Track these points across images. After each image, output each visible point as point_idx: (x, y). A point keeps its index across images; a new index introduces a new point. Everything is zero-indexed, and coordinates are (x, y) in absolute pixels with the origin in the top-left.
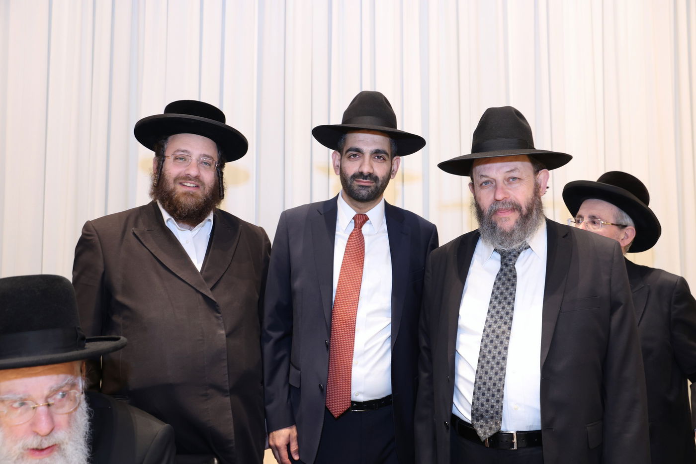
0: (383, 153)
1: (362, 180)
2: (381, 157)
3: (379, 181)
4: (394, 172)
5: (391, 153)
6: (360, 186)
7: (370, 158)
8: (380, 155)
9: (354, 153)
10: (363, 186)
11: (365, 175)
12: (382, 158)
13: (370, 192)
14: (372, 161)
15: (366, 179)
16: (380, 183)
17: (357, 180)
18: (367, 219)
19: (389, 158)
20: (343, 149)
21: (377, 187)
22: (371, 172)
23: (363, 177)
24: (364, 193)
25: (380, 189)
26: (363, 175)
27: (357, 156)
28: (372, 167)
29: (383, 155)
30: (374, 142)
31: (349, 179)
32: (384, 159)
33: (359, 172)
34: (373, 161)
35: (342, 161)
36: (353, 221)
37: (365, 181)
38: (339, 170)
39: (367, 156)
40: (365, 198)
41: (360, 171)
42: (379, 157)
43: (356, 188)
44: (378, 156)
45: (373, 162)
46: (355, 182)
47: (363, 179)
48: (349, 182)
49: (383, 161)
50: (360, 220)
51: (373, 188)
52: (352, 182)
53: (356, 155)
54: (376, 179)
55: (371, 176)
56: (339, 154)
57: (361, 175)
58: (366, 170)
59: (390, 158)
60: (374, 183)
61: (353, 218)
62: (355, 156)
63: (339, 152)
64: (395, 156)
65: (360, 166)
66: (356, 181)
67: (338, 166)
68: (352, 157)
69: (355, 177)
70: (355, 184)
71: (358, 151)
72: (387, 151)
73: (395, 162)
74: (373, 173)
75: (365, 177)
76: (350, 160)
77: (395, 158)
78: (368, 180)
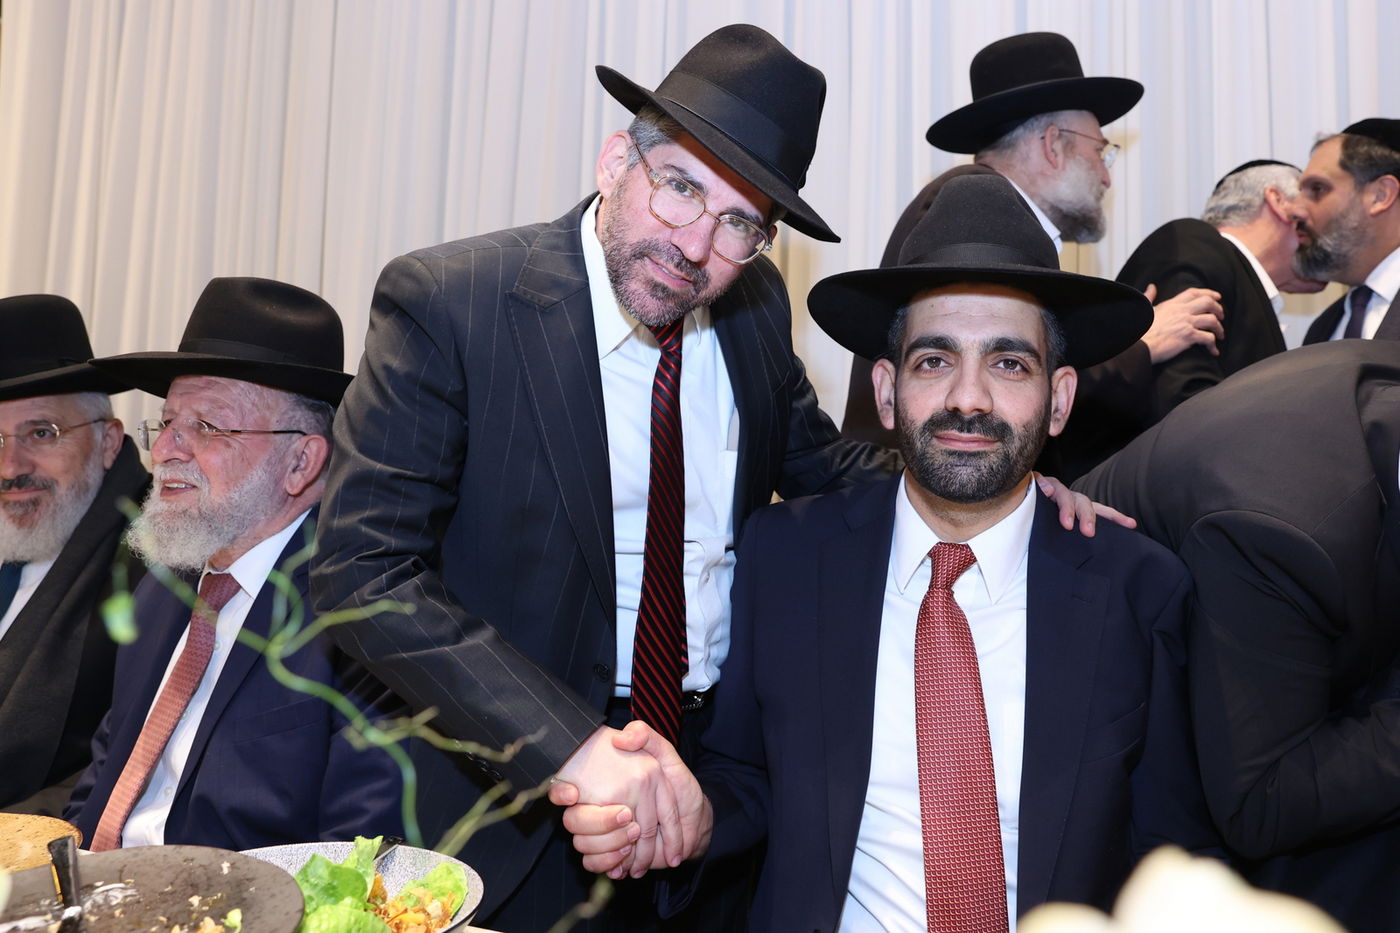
0: (1019, 349)
1: (955, 433)
2: (1015, 363)
3: (1012, 436)
4: (1058, 416)
5: (1049, 354)
6: (952, 453)
7: (981, 366)
8: (1012, 355)
9: (932, 352)
10: (960, 454)
11: (967, 417)
12: (1018, 368)
13: (985, 471)
14: (986, 375)
15: (969, 431)
16: (1017, 444)
17: (941, 433)
18: (968, 560)
19: (1040, 364)
20: (901, 347)
21: (1007, 457)
22: (985, 405)
23: (959, 425)
24: (965, 474)
25: (1016, 463)
26: (961, 420)
27: (942, 364)
28: (987, 392)
29: (1021, 355)
30: (993, 317)
31: (916, 434)
32: (1026, 370)
33: (946, 408)
34: (991, 373)
35: (898, 385)
36: (929, 562)
37: (965, 435)
38: (891, 413)
39: (972, 359)
40: (970, 492)
41: (951, 405)
42: (1010, 364)
43: (940, 459)
44: (1006, 362)
45: (991, 380)
46: (935, 441)
47: (961, 430)
48: (919, 445)
49: (1021, 376)
50: (950, 562)
51: (993, 458)
52: (928, 443)
53: (938, 360)
54: (1001, 431)
55: (985, 422)
56: (890, 366)
57: (952, 417)
58: (968, 400)
59: (1044, 365)
60: (999, 444)
61: (930, 554)
62: (934, 361)
63: (891, 360)
64: (1061, 365)
65: (951, 392)
66: (938, 437)
67: (889, 402)
68: (926, 366)
69: (936, 424)
70: (937, 450)
71: (942, 343)
72: (1035, 345)
73: (1062, 384)
74: (990, 413)
75: (968, 426)
76: (918, 377)
77: (1060, 372)
78: (975, 435)
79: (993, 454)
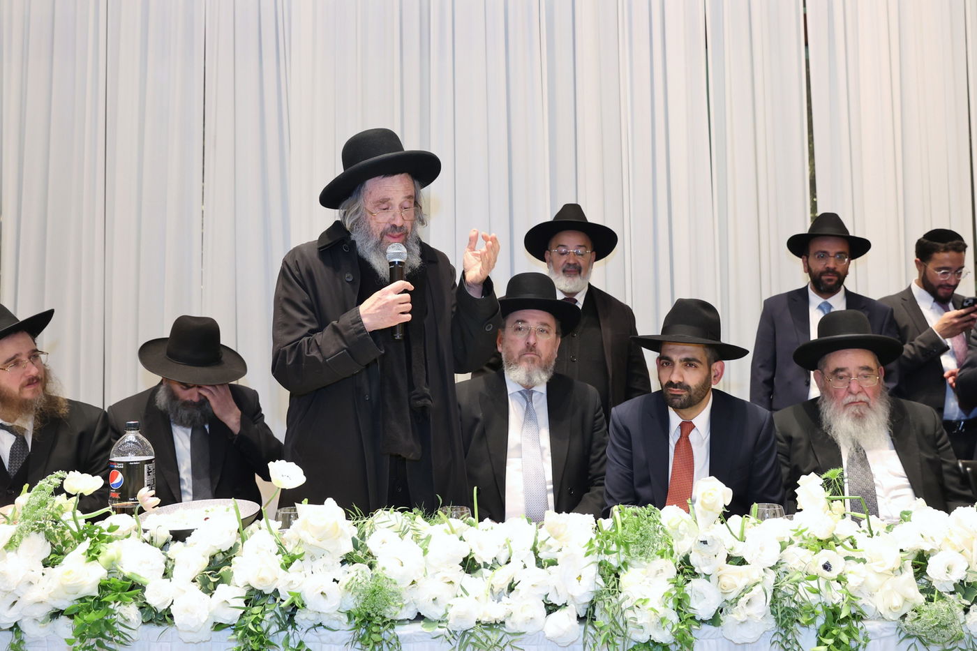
1: (672, 389)
3: (691, 390)
6: (672, 395)
8: (691, 363)
9: (666, 361)
10: (675, 395)
11: (675, 384)
13: (681, 401)
14: (682, 369)
15: (676, 388)
16: (693, 392)
17: (669, 388)
18: (693, 426)
21: (690, 396)
24: (677, 401)
25: (695, 397)
27: (670, 365)
28: (682, 376)
30: (684, 351)
32: (696, 367)
33: (670, 380)
34: (685, 369)
37: (675, 389)
39: (678, 364)
40: (679, 406)
42: (691, 365)
45: (684, 371)
51: (686, 396)
54: (688, 388)
55: (680, 385)
60: (686, 392)
62: (667, 364)
68: (665, 365)
72: (697, 359)
74: (683, 382)
78: (678, 389)
79: (685, 394)
